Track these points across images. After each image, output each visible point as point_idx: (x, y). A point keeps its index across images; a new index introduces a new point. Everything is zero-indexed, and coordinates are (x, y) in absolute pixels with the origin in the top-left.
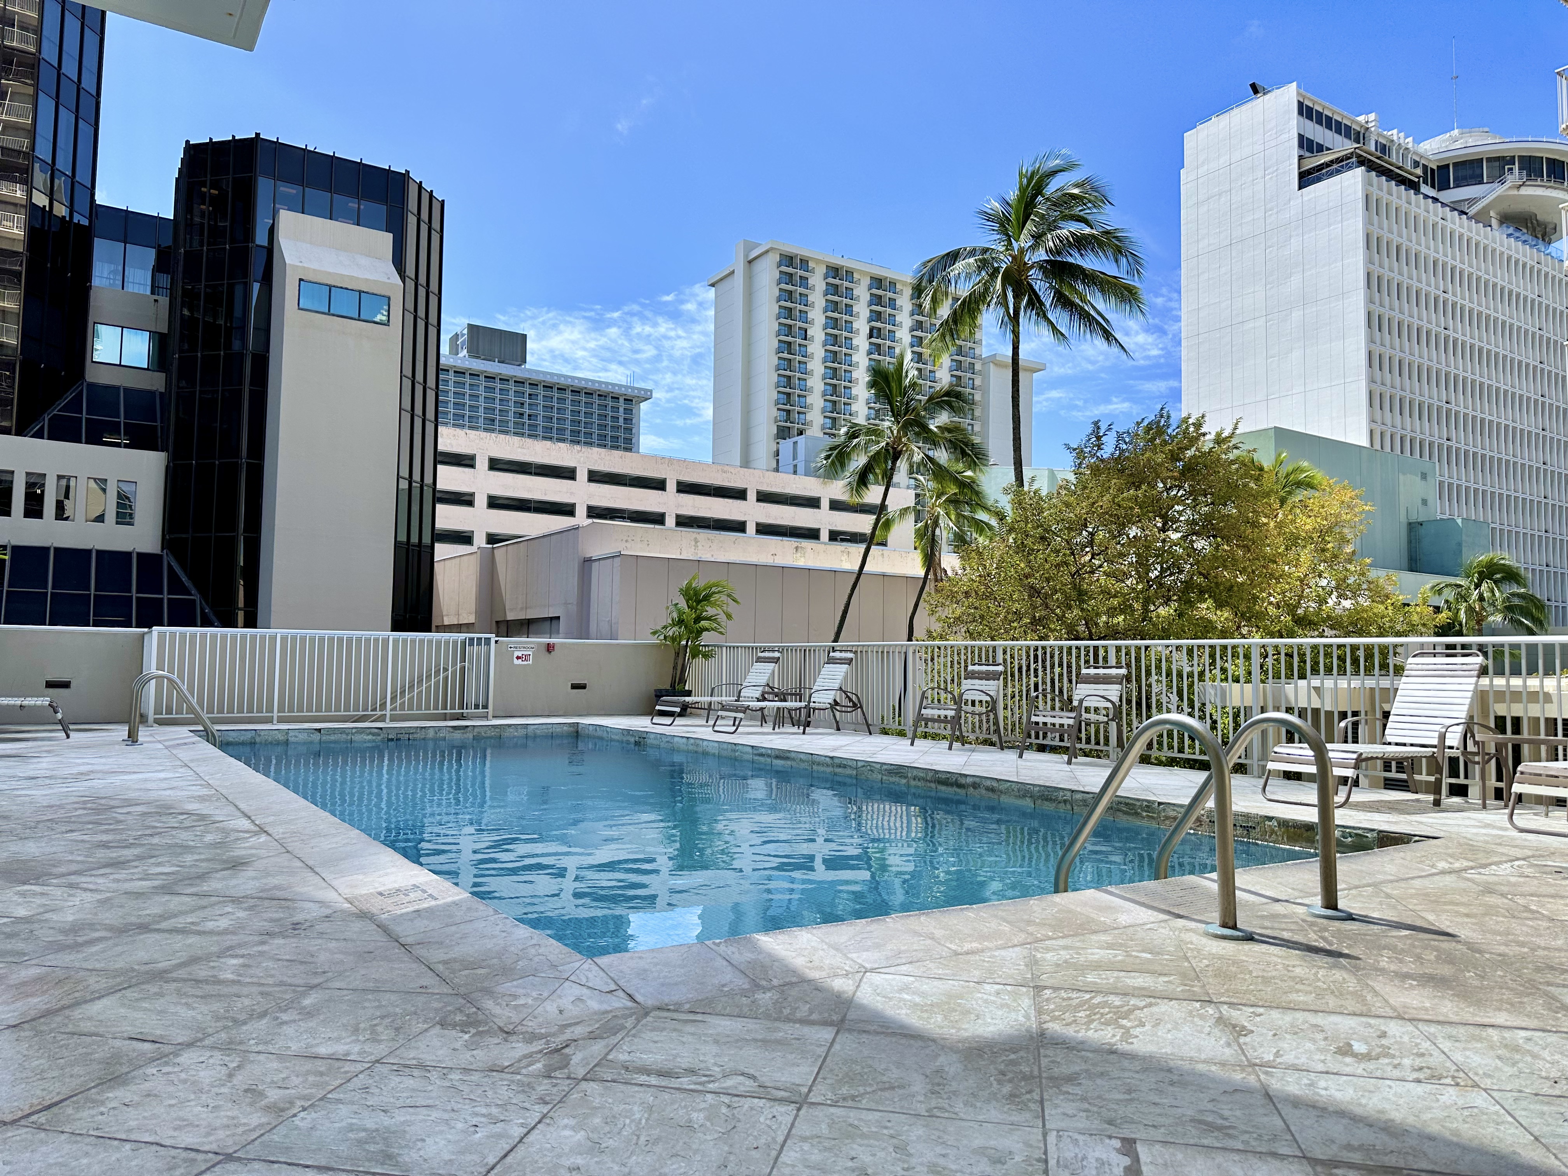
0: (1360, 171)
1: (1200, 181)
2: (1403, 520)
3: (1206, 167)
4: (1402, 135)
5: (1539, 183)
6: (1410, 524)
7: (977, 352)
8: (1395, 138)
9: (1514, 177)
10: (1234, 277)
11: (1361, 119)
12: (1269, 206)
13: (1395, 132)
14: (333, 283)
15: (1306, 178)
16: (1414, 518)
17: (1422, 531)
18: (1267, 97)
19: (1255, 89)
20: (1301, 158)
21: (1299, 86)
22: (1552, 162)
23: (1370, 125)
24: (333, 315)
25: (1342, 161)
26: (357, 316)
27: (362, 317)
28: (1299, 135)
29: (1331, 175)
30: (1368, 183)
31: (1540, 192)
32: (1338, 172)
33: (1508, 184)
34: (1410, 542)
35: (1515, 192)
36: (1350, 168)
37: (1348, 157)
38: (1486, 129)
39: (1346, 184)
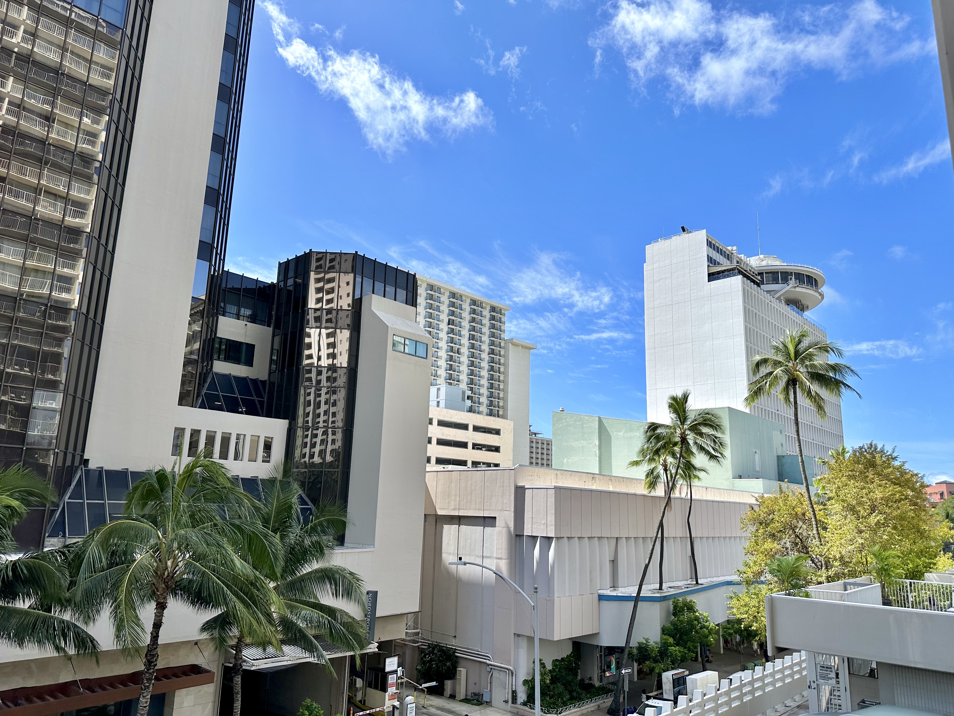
0: (740, 277)
1: (655, 271)
2: (776, 455)
3: (658, 264)
4: (745, 257)
5: (804, 286)
6: (778, 456)
7: (502, 336)
8: (743, 259)
9: (792, 282)
10: (674, 321)
11: (729, 248)
12: (692, 288)
13: (743, 256)
14: (406, 337)
15: (712, 276)
16: (780, 453)
17: (784, 460)
18: (690, 234)
19: (683, 229)
20: (708, 266)
21: (707, 232)
22: (808, 276)
23: (734, 252)
24: (406, 353)
25: (730, 271)
26: (414, 354)
27: (417, 355)
28: (708, 255)
29: (725, 277)
30: (743, 283)
31: (804, 290)
32: (728, 276)
33: (790, 286)
34: (778, 466)
35: (794, 290)
36: (734, 275)
37: (733, 269)
38: (775, 256)
39: (733, 282)
